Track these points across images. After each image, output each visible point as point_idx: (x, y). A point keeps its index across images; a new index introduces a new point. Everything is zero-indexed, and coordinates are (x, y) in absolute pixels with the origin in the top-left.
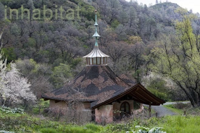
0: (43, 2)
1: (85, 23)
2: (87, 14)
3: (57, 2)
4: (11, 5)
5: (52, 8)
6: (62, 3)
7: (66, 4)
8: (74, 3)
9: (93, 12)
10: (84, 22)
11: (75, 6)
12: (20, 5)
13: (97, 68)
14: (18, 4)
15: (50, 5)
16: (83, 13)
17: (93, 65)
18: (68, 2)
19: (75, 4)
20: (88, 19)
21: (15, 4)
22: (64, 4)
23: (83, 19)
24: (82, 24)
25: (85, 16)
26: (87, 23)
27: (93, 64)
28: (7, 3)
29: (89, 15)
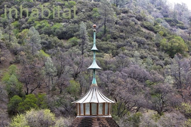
0: (105, 30)
1: (164, 62)
2: (169, 47)
3: (126, 31)
4: (59, 33)
5: (118, 39)
6: (134, 32)
7: (139, 33)
8: (151, 32)
9: (177, 44)
10: (163, 59)
11: (153, 36)
12: (72, 34)
13: (89, 122)
14: (70, 32)
15: (115, 35)
16: (163, 46)
17: (85, 117)
18: (142, 31)
19: (154, 34)
20: (170, 56)
21: (64, 33)
22: (136, 34)
23: (162, 55)
24: (159, 63)
25: (166, 51)
26: (166, 61)
27: (84, 115)
28: (53, 31)
29: (173, 49)
